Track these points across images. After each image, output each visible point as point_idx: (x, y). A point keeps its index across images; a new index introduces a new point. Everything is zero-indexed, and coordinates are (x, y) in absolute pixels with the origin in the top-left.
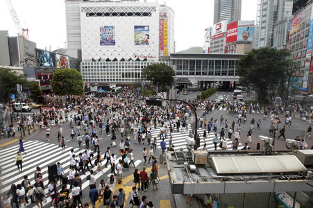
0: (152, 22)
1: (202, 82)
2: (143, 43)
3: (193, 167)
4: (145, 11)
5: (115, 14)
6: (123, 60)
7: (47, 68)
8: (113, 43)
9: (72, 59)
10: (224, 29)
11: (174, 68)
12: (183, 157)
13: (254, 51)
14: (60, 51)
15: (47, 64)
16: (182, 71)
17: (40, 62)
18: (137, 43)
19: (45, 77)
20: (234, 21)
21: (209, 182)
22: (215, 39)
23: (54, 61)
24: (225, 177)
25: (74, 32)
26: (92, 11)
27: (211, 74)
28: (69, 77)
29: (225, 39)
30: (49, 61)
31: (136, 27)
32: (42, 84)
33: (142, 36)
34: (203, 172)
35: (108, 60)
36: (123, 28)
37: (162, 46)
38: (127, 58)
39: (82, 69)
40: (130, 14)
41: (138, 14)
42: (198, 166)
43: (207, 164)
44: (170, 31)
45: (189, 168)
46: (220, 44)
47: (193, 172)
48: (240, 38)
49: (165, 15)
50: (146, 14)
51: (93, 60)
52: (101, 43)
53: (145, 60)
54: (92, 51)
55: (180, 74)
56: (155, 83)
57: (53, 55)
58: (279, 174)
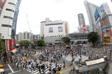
0: (63, 26)
1: (78, 41)
2: (61, 31)
3: (81, 65)
4: (61, 23)
5: (53, 24)
6: (55, 36)
7: (35, 40)
8: (53, 32)
9: (41, 37)
10: (82, 27)
11: (70, 38)
12: (78, 63)
13: (90, 32)
14: (39, 35)
15: (35, 38)
16: (73, 39)
17: (34, 38)
18: (59, 31)
19: (35, 42)
20: (84, 25)
21: (85, 68)
22: (80, 29)
23: (37, 38)
24: (89, 66)
25: (42, 30)
26: (47, 24)
27: (80, 39)
28: (41, 42)
29: (83, 29)
30: (36, 38)
31: (59, 27)
32: (34, 44)
33: (61, 30)
34: (83, 66)
35: (51, 36)
36: (55, 28)
37: (66, 32)
38: (56, 36)
39: (44, 39)
40: (57, 24)
41: (59, 24)
42: (82, 65)
43: (84, 64)
44: (68, 28)
45: (80, 65)
46: (82, 31)
47: (81, 66)
48: (86, 29)
49: (66, 24)
50: (61, 24)
51: (47, 37)
52: (49, 32)
53: (62, 36)
54: (47, 34)
55: (72, 39)
56: (65, 42)
57: (37, 36)
58: (100, 63)
